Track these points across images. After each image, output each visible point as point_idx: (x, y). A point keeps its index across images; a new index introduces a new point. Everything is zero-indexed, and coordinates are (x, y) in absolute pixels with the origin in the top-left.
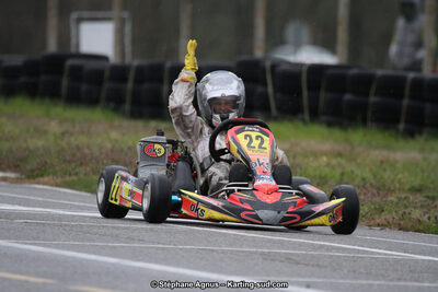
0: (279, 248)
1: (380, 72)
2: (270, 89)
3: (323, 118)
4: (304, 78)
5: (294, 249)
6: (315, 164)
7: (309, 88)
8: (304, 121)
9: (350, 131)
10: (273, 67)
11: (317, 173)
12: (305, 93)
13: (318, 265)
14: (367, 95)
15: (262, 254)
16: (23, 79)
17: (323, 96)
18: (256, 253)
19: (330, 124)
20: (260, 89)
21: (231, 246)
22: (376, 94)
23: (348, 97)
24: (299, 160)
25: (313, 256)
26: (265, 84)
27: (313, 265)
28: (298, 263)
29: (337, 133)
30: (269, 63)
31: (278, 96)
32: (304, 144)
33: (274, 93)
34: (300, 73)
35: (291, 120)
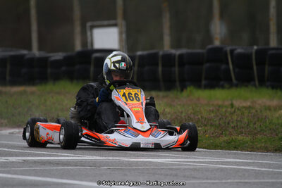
2: (231, 66)
4: (254, 57)
7: (257, 64)
8: (255, 86)
10: (232, 51)
12: (255, 67)
16: (64, 68)
17: (267, 68)
19: (273, 87)
20: (223, 67)
26: (228, 64)
30: (228, 49)
31: (237, 70)
32: (260, 102)
33: (234, 69)
34: (251, 54)
35: (247, 86)
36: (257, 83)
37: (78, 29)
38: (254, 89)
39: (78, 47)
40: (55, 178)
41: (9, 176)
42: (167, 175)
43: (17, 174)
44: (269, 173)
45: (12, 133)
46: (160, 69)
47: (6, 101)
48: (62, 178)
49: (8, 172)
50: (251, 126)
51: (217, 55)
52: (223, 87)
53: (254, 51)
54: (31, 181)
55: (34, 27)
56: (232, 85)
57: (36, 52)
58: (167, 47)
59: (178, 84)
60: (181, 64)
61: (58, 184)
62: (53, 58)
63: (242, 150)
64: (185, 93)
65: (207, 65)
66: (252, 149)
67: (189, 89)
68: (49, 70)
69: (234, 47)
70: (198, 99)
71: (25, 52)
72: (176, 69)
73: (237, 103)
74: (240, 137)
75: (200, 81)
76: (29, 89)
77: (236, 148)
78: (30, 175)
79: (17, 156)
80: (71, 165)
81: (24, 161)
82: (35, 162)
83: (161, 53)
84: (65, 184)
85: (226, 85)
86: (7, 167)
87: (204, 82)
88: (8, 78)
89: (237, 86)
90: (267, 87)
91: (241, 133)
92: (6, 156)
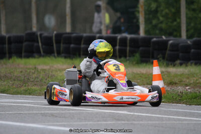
0: (48, 111)
1: (85, 35)
2: (40, 44)
3: (63, 55)
4: (54, 38)
5: (54, 111)
6: (61, 74)
7: (56, 43)
8: (55, 56)
9: (74, 59)
10: (41, 35)
11: (62, 78)
12: (55, 45)
13: (65, 117)
14: (80, 44)
15: (41, 113)
17: (62, 46)
18: (39, 113)
19: (65, 57)
20: (36, 44)
21: (28, 111)
22: (84, 44)
23: (72, 46)
24: (54, 73)
25: (62, 113)
26: (38, 42)
27: (63, 117)
28: (56, 117)
29: (69, 61)
30: (39, 34)
31: (44, 46)
33: (42, 46)
34: (52, 37)
35: (49, 57)
36: (56, 55)
38: (54, 58)
52: (34, 57)
53: (54, 35)
56: (40, 56)
59: (7, 55)
65: (25, 43)
67: (13, 58)
69: (42, 32)
70: (19, 65)
72: (7, 46)
75: (21, 53)
85: (37, 56)
87: (23, 54)
89: (43, 56)
90: (62, 57)
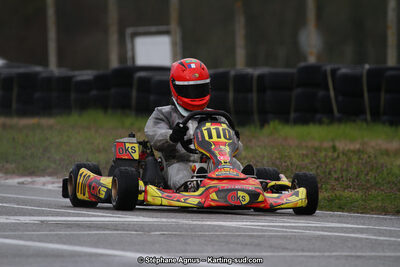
2: (332, 93)
3: (384, 118)
4: (364, 79)
7: (369, 91)
8: (366, 120)
10: (334, 72)
12: (366, 95)
16: (94, 92)
17: (383, 96)
19: (392, 123)
20: (321, 93)
26: (328, 89)
30: (328, 68)
31: (340, 98)
32: (373, 144)
33: (336, 97)
34: (361, 76)
35: (354, 121)
36: (369, 117)
37: (114, 38)
38: (365, 125)
39: (114, 63)
40: (87, 246)
41: (21, 243)
42: (246, 244)
43: (34, 241)
44: (391, 244)
45: (23, 183)
46: (231, 95)
47: (14, 139)
48: (96, 246)
49: (20, 238)
50: (362, 177)
51: (312, 77)
52: (320, 122)
53: (365, 72)
54: (53, 250)
55: (52, 34)
56: (332, 120)
57: (54, 69)
58: (240, 65)
59: (256, 117)
60: (262, 89)
61: (91, 255)
62: (79, 78)
63: (350, 211)
64: (267, 130)
65: (298, 91)
66: (364, 210)
67: (272, 124)
68: (73, 96)
69: (336, 66)
70: (286, 139)
71: (38, 69)
72: (254, 96)
73: (341, 145)
74: (346, 193)
75: (289, 113)
76: (46, 121)
77: (341, 208)
78: (51, 242)
79: (31, 215)
80: (108, 229)
81: (42, 222)
82: (57, 224)
83: (233, 73)
84: (102, 255)
85: (325, 120)
86: (18, 230)
87: (293, 115)
88: (14, 105)
89: (340, 121)
90: (384, 123)
91: (348, 187)
92: (16, 215)
